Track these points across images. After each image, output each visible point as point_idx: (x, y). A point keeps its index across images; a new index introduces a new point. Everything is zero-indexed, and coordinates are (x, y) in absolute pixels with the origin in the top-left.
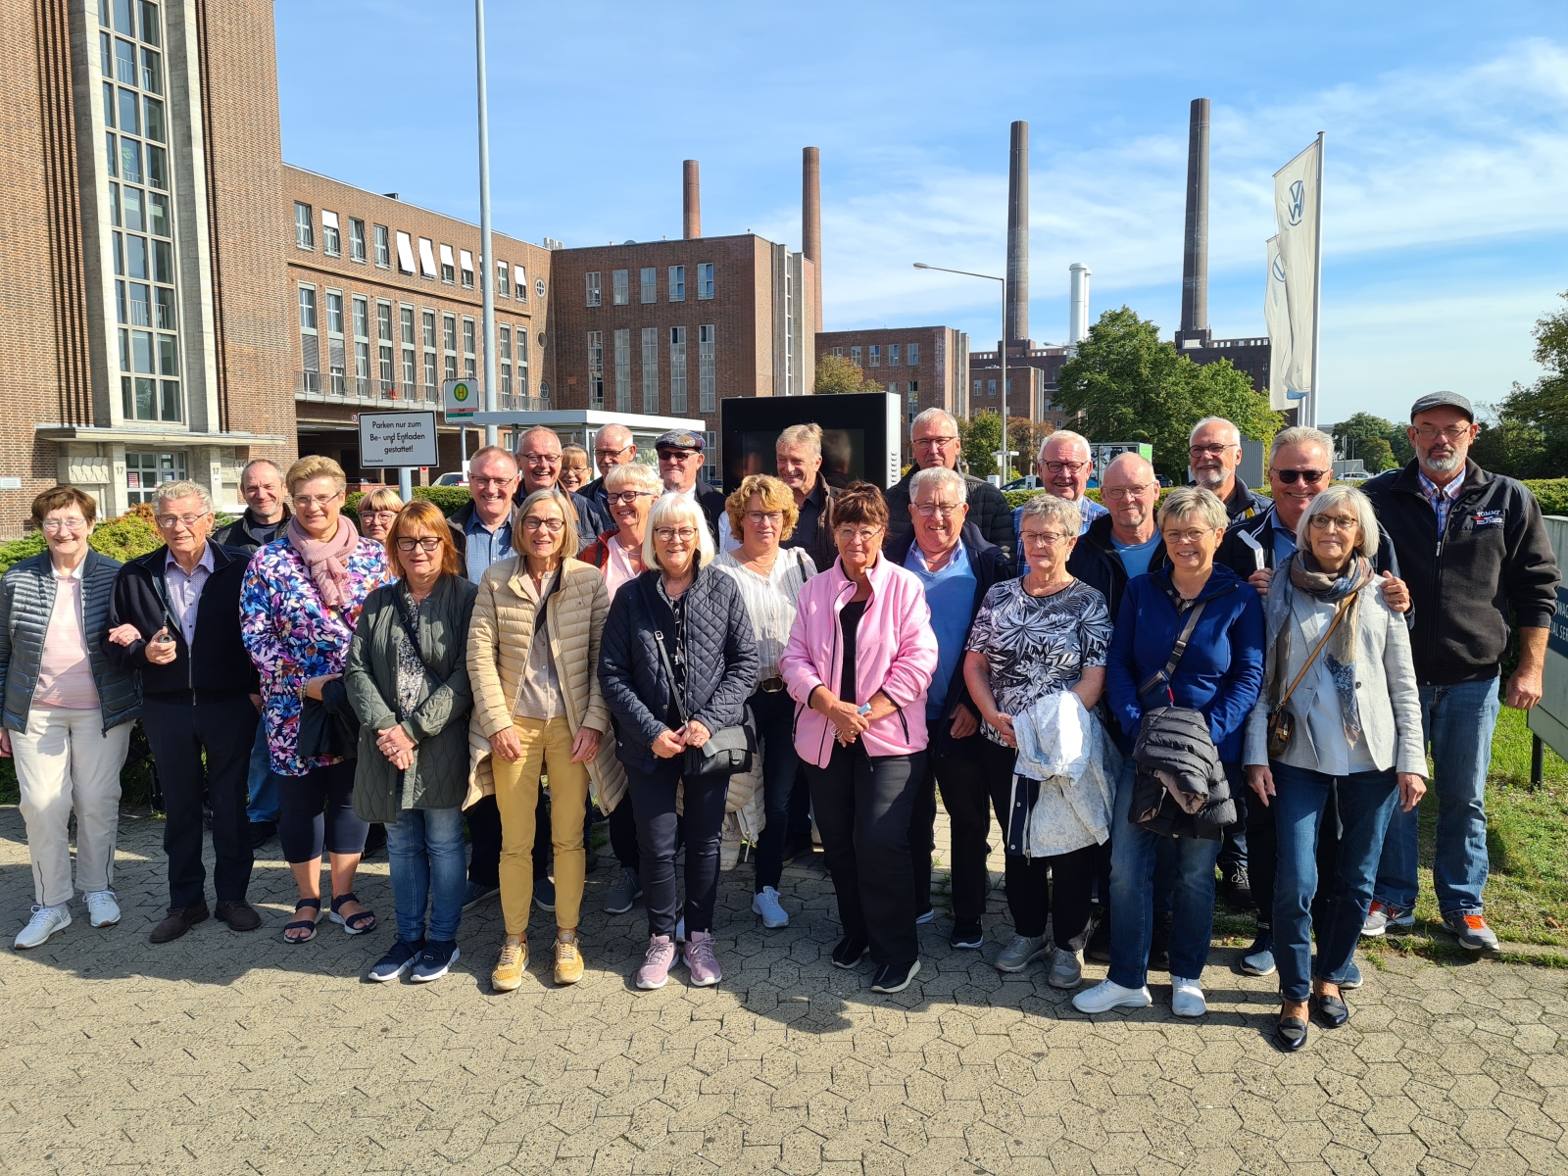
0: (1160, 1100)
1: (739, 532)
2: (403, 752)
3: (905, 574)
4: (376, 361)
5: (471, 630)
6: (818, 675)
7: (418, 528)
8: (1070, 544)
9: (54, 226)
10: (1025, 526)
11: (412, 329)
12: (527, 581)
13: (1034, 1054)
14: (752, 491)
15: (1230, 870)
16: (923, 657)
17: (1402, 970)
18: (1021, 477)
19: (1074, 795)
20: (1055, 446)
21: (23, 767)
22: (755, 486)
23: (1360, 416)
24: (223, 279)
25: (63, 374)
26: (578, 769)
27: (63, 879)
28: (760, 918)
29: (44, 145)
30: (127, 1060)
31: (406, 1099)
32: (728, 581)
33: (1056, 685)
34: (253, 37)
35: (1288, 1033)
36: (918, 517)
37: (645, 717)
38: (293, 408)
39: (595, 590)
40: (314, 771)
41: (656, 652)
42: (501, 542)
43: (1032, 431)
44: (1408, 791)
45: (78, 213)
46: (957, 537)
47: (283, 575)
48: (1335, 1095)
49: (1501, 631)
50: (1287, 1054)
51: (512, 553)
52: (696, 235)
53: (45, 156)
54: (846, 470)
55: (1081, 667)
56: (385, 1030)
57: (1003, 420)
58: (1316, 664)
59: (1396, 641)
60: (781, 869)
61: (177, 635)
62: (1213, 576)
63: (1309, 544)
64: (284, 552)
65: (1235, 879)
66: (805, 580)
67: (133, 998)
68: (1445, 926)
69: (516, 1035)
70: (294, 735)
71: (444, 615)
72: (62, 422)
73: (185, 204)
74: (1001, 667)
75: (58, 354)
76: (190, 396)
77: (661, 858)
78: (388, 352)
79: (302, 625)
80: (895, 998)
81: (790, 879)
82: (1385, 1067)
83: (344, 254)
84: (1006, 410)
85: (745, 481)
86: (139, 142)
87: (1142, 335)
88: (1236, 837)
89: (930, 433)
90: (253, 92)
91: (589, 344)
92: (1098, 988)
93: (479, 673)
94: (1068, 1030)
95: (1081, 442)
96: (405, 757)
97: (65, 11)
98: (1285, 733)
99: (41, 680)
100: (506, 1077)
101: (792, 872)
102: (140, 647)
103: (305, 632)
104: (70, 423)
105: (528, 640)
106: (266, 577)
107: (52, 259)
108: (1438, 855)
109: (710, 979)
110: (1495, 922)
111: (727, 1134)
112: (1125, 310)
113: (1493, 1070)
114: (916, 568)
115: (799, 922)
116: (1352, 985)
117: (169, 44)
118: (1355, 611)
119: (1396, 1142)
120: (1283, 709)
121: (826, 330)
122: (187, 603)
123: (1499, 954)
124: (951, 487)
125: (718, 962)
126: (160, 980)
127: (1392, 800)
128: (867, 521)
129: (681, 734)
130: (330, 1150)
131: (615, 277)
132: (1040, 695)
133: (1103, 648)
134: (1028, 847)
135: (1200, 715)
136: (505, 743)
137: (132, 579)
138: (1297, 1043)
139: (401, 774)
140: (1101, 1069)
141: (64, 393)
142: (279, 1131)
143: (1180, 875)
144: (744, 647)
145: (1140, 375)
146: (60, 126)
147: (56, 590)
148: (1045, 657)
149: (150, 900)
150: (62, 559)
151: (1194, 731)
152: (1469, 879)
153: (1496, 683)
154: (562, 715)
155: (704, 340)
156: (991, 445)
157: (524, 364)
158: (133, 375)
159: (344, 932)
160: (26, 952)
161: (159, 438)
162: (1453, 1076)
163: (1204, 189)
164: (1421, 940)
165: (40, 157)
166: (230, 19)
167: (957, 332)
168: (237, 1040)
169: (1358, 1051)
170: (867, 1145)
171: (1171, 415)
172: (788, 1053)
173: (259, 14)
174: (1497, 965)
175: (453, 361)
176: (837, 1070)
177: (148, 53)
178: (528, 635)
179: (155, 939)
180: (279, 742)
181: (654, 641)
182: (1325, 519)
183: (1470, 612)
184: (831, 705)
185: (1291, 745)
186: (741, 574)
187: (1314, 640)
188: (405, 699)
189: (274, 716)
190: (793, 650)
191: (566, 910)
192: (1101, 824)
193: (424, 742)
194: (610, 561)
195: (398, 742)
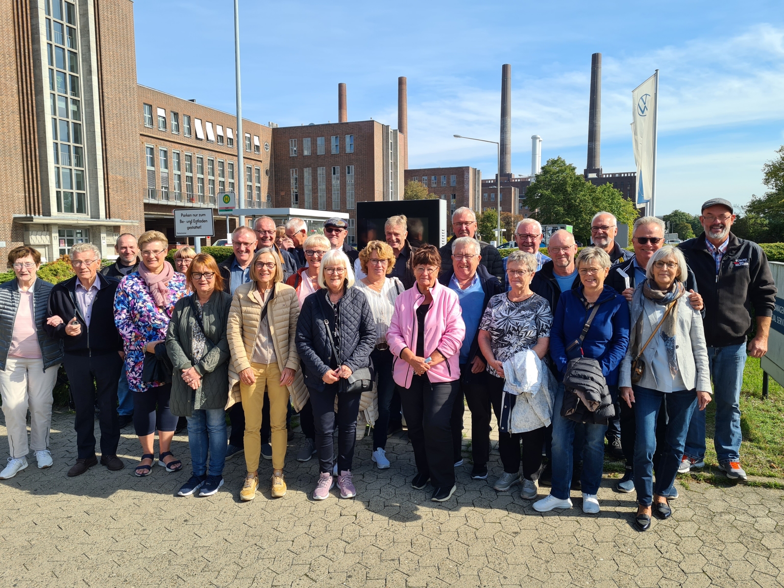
0: (577, 556)
1: (365, 269)
2: (195, 380)
3: (449, 291)
4: (184, 183)
5: (229, 319)
6: (405, 342)
7: (202, 268)
8: (532, 276)
9: (22, 115)
10: (509, 267)
11: (202, 168)
12: (257, 294)
13: (513, 533)
14: (372, 249)
15: (612, 439)
16: (458, 333)
17: (698, 490)
18: (507, 242)
19: (534, 402)
20: (524, 227)
21: (3, 388)
22: (374, 246)
23: (676, 211)
24: (107, 142)
25: (27, 190)
26: (284, 389)
27: (23, 444)
28: (376, 464)
29: (18, 74)
30: (55, 536)
31: (196, 556)
32: (361, 295)
33: (524, 347)
34: (122, 21)
35: (641, 522)
36: (455, 261)
37: (319, 363)
38: (142, 207)
39: (292, 299)
40: (150, 389)
41: (325, 330)
42: (247, 274)
43: (512, 219)
44: (702, 399)
45: (34, 109)
46: (474, 272)
47: (136, 290)
48: (665, 553)
49: (748, 319)
50: (641, 533)
52: (344, 121)
53: (18, 80)
54: (421, 238)
55: (537, 337)
56: (186, 521)
57: (498, 214)
58: (656, 336)
59: (696, 325)
60: (386, 439)
62: (604, 292)
63: (653, 276)
64: (136, 279)
65: (614, 444)
66: (399, 294)
67: (59, 505)
68: (720, 467)
69: (252, 523)
70: (140, 371)
71: (215, 311)
72: (26, 214)
73: (88, 104)
74: (497, 338)
75: (24, 179)
76: (90, 200)
77: (326, 434)
78: (190, 179)
79: (145, 316)
80: (443, 504)
81: (391, 444)
82: (690, 539)
83: (168, 130)
84: (500, 208)
85: (369, 243)
86: (65, 74)
87: (568, 171)
88: (615, 423)
89: (462, 220)
90: (122, 49)
91: (291, 175)
92: (546, 499)
93: (233, 341)
94: (531, 520)
95: (537, 225)
96: (196, 383)
97: (28, 8)
98: (640, 371)
99: (12, 344)
100: (247, 545)
101: (392, 441)
102: (63, 327)
103: (147, 319)
104: (30, 214)
105: (257, 324)
106: (127, 291)
107: (21, 132)
108: (716, 431)
109: (350, 495)
110: (745, 465)
111: (358, 573)
112: (559, 158)
113: (744, 541)
114: (454, 287)
115: (395, 466)
116: (673, 497)
117: (80, 24)
118: (676, 310)
119: (696, 577)
120: (639, 359)
121: (409, 168)
122: (87, 305)
123: (747, 482)
124: (472, 246)
125: (354, 486)
126: (73, 496)
127: (694, 405)
128: (431, 264)
129: (337, 372)
130: (157, 582)
131: (304, 142)
132: (516, 352)
133: (548, 328)
135: (597, 362)
136: (246, 376)
137: (59, 293)
138: (645, 527)
139: (194, 391)
140: (547, 540)
141: (27, 199)
142: (132, 570)
143: (586, 442)
144: (369, 328)
145: (567, 191)
146: (25, 65)
147: (20, 298)
148: (519, 333)
149: (68, 455)
150: (23, 283)
151: (594, 370)
152: (733, 443)
153: (745, 345)
154: (275, 362)
155: (349, 173)
156: (492, 226)
157: (258, 185)
158: (62, 190)
159: (166, 471)
160: (5, 481)
161: (75, 222)
162: (724, 543)
163: (599, 98)
164: (707, 475)
165: (15, 81)
166: (111, 12)
167: (475, 169)
168: (111, 526)
169: (676, 531)
170: (429, 579)
171: (582, 211)
172: (389, 532)
173: (126, 9)
174: (746, 487)
175: (223, 183)
176: (414, 541)
177: (70, 29)
178: (257, 321)
179: (71, 474)
180: (133, 375)
181: (324, 325)
182: (661, 263)
183: (733, 310)
184: (411, 358)
185: (643, 377)
186: (367, 291)
187: (655, 324)
188: (196, 354)
189: (130, 361)
190: (392, 331)
191: (278, 460)
192: (547, 416)
193: (205, 375)
194: (302, 283)
195: (192, 375)
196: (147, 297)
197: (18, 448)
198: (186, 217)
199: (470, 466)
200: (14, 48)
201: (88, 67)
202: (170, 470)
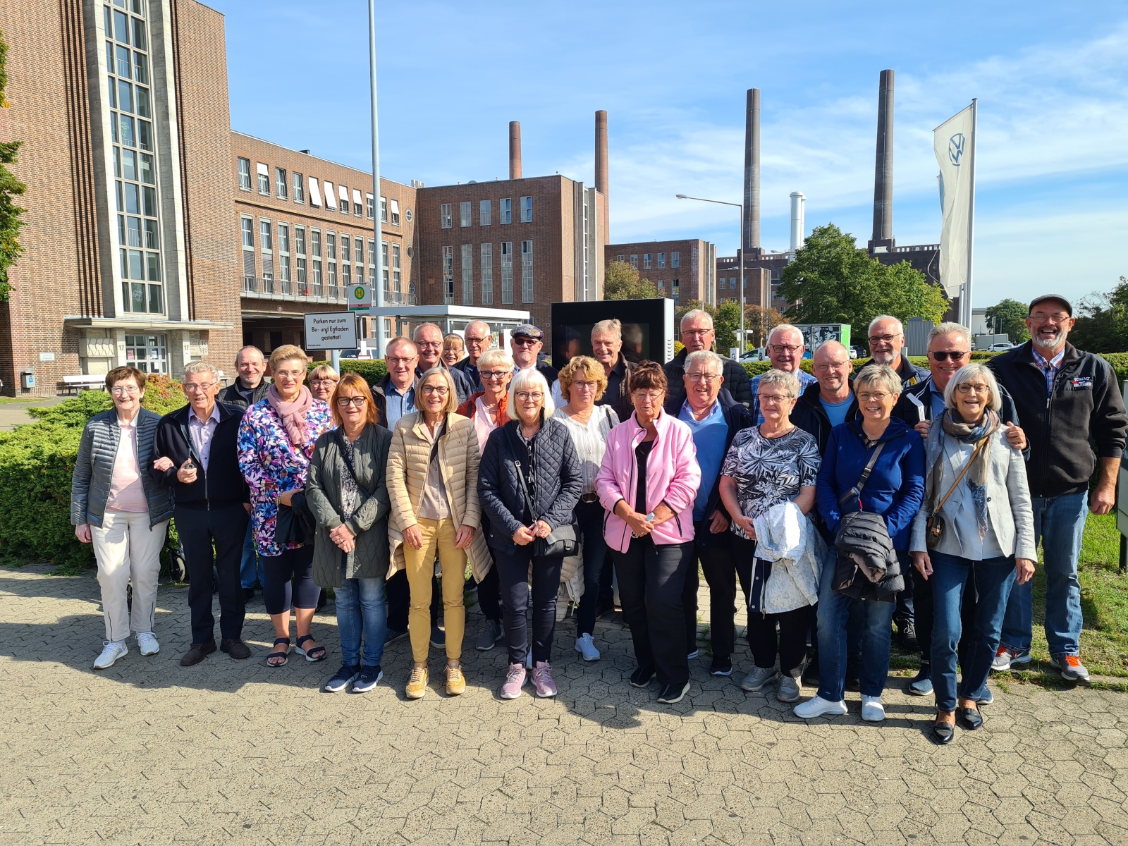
0: (853, 773)
1: (567, 394)
2: (347, 540)
3: (679, 423)
4: (295, 269)
5: (389, 460)
6: (621, 492)
7: (351, 391)
8: (792, 403)
9: (75, 178)
10: (761, 391)
11: (319, 246)
12: (424, 427)
13: (768, 744)
14: (577, 367)
15: (902, 625)
16: (692, 479)
17: (1021, 693)
18: (754, 349)
19: (795, 572)
20: (779, 335)
21: (100, 550)
22: (579, 364)
23: (1006, 301)
24: (191, 213)
25: (83, 280)
26: (459, 553)
27: (124, 624)
28: (581, 654)
29: (69, 121)
30: (175, 739)
31: (357, 765)
32: (563, 428)
33: (783, 498)
34: (210, 42)
35: (940, 732)
36: (689, 383)
37: (509, 517)
38: (239, 303)
39: (469, 434)
40: (285, 552)
41: (516, 474)
42: (408, 401)
43: (762, 315)
44: (1022, 571)
45: (92, 168)
46: (715, 398)
47: (265, 424)
48: (972, 772)
49: (1090, 460)
50: (940, 746)
51: (414, 410)
52: (518, 177)
53: (69, 129)
55: (800, 486)
56: (339, 722)
57: (741, 307)
58: (961, 484)
59: (1016, 470)
60: (594, 622)
61: (197, 464)
62: (890, 425)
63: (955, 405)
64: (265, 409)
65: (906, 631)
66: (611, 427)
67: (175, 701)
68: (1052, 663)
69: (424, 726)
70: (273, 529)
71: (369, 449)
72: (82, 314)
73: (165, 160)
74: (745, 486)
75: (79, 267)
76: (168, 295)
77: (518, 612)
78: (303, 262)
79: (277, 457)
80: (673, 707)
81: (599, 629)
82: (1006, 755)
83: (272, 194)
84: (743, 300)
85: (573, 360)
86: (133, 118)
87: (843, 244)
88: (907, 602)
89: (694, 327)
90: (210, 82)
91: (444, 255)
92: (811, 701)
93: (395, 489)
94: (790, 729)
95: (797, 332)
96: (349, 544)
97: (82, 27)
98: (938, 531)
99: (111, 494)
100: (420, 752)
101: (601, 625)
102: (174, 471)
103: (280, 462)
104: (88, 314)
105: (426, 467)
106: (254, 426)
107: (74, 201)
108: (1048, 613)
109: (549, 693)
110: (1087, 662)
111: (566, 789)
112: (831, 226)
113: (1081, 758)
114: (686, 418)
115: (608, 657)
116: (986, 702)
117: (152, 49)
118: (987, 449)
119: (1012, 802)
120: (936, 515)
121: (612, 243)
122: (203, 443)
124: (713, 364)
125: (555, 681)
126: (190, 690)
127: (1012, 576)
128: (654, 387)
129: (532, 529)
130: (312, 795)
131: (462, 207)
132: (772, 505)
133: (815, 473)
134: (763, 607)
135: (880, 517)
136: (413, 535)
137: (168, 426)
138: (946, 739)
139: (345, 555)
140: (813, 753)
141: (83, 294)
142: (278, 782)
143: (867, 627)
144: (574, 472)
145: (842, 273)
146: (79, 108)
147: (120, 434)
148: (775, 479)
149: (177, 639)
150: (123, 413)
151: (877, 528)
152: (1070, 628)
153: (1087, 494)
154: (450, 518)
155: (525, 251)
156: (732, 325)
157: (397, 270)
158: (130, 281)
159: (306, 660)
161: (148, 325)
162: (1053, 760)
163: (890, 135)
164: (1035, 674)
165: (66, 130)
166: (194, 30)
167: (708, 243)
168: (244, 727)
169: (989, 745)
170: (659, 798)
171: (865, 303)
172: (604, 741)
173: (215, 26)
174: (1087, 690)
175: (348, 268)
176: (636, 752)
177: (139, 55)
178: (425, 463)
179: (186, 663)
180: (263, 534)
181: (515, 467)
182: (967, 387)
183: (1070, 446)
184: (628, 514)
185: (943, 539)
186: (570, 423)
187: (959, 469)
188: (346, 507)
189: (260, 516)
190: (604, 475)
191: (454, 645)
192: (813, 591)
193: (359, 534)
194: (477, 414)
195: (344, 535)
196: (279, 433)
197: (116, 629)
198: (320, 324)
199: (707, 658)
200: (63, 84)
201: (164, 109)
202: (311, 660)
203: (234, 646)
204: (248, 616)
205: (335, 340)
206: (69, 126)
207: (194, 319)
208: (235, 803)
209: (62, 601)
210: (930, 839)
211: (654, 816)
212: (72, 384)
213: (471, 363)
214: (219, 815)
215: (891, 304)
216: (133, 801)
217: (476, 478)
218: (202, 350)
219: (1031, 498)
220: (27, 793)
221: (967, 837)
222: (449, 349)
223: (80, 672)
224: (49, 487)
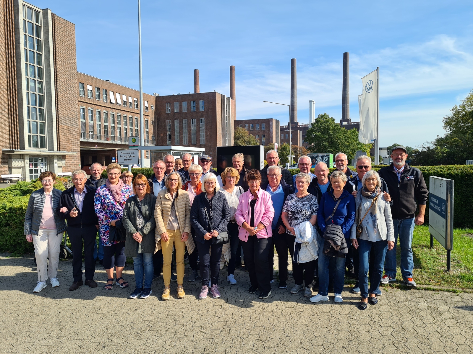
0: (331, 321)
1: (224, 182)
3: (266, 193)
4: (103, 129)
5: (156, 207)
6: (245, 219)
7: (140, 181)
8: (308, 185)
9: (9, 91)
10: (296, 180)
11: (114, 120)
12: (169, 195)
13: (300, 312)
14: (228, 171)
15: (350, 268)
16: (271, 213)
17: (392, 292)
18: (295, 163)
19: (310, 247)
20: (302, 159)
21: (36, 245)
22: (229, 170)
24: (59, 106)
25: (11, 134)
26: (183, 243)
27: (45, 274)
28: (229, 282)
30: (71, 317)
31: (145, 324)
32: (223, 195)
33: (305, 220)
34: (69, 35)
35: (362, 305)
36: (269, 178)
37: (202, 229)
38: (79, 144)
39: (186, 197)
40: (113, 245)
41: (205, 213)
42: (162, 184)
43: (299, 149)
44: (390, 245)
45: (16, 87)
46: (279, 183)
47: (105, 194)
48: (373, 319)
49: (414, 206)
51: (165, 188)
52: (198, 92)
53: (7, 70)
54: (250, 164)
55: (311, 215)
56: (136, 309)
57: (290, 146)
58: (368, 214)
59: (387, 209)
60: (234, 270)
61: (78, 209)
62: (343, 193)
63: (366, 185)
64: (105, 188)
65: (351, 270)
66: (241, 194)
67: (69, 304)
68: (403, 281)
69: (170, 310)
70: (108, 235)
71: (148, 204)
72: (10, 149)
73: (48, 84)
74: (291, 215)
75: (9, 128)
76: (48, 140)
77: (206, 265)
78: (107, 127)
79: (110, 207)
82: (385, 313)
83: (94, 98)
84: (291, 143)
85: (226, 169)
86: (35, 66)
87: (330, 121)
88: (351, 259)
89: (271, 156)
90: (68, 52)
91: (167, 124)
92: (316, 296)
93: (158, 218)
94: (308, 306)
95: (309, 158)
96: (140, 239)
97: (14, 28)
98: (360, 231)
99: (42, 222)
100: (169, 319)
101: (237, 271)
102: (68, 213)
103: (111, 209)
104: (13, 148)
105: (170, 210)
106: (101, 195)
107: (8, 100)
108: (402, 262)
109: (218, 296)
111: (225, 330)
112: (325, 114)
113: (411, 313)
114: (269, 191)
115: (240, 284)
116: (379, 295)
117: (44, 38)
118: (377, 201)
119: (386, 328)
120: (360, 225)
121: (237, 120)
122: (80, 201)
123: (416, 287)
124: (277, 170)
125: (219, 292)
126: (74, 299)
127: (387, 248)
128: (257, 179)
129: (211, 234)
130: (128, 335)
131: (175, 104)
132: (301, 222)
133: (317, 210)
134: (298, 261)
135: (340, 227)
136: (165, 236)
137: (65, 195)
138: (364, 308)
139: (138, 243)
140: (317, 314)
141: (11, 140)
142: (114, 331)
143: (336, 267)
144: (227, 211)
145: (330, 133)
146: (11, 61)
147: (45, 198)
148: (302, 213)
149: (66, 281)
150: (47, 190)
151: (338, 230)
152: (409, 268)
153: (414, 218)
154: (179, 229)
155: (201, 123)
156: (287, 153)
157: (147, 130)
158: (31, 134)
159: (120, 287)
160: (37, 294)
161: (39, 153)
162: (402, 314)
163: (348, 78)
164: (397, 284)
165: (5, 71)
166: (62, 30)
167: (276, 120)
168: (98, 312)
169: (379, 310)
170: (260, 331)
171: (339, 145)
172: (239, 313)
173: (71, 29)
174: (416, 290)
175: (126, 129)
176: (251, 316)
177: (38, 40)
178: (170, 208)
179: (70, 290)
180: (104, 237)
181: (204, 210)
182: (369, 179)
183: (407, 201)
184: (248, 227)
185: (362, 234)
186: (225, 193)
187: (367, 208)
188: (139, 225)
189: (103, 230)
190: (238, 212)
191: (180, 280)
192: (316, 254)
193: (144, 236)
194: (188, 189)
195: (138, 236)
196: (110, 197)
197: (42, 276)
198: (124, 154)
199: (278, 282)
200: (5, 52)
201: (48, 62)
202: (123, 287)
203: (90, 282)
204: (96, 271)
205: (129, 161)
206: (7, 69)
207: (59, 150)
208: (98, 339)
209: (16, 267)
210: (357, 341)
211: (258, 338)
212: (5, 178)
213: (184, 170)
214: (92, 343)
215: (350, 145)
216: (57, 340)
217: (189, 214)
218: (63, 164)
219: (393, 219)
220: (14, 338)
221: (370, 340)
222: (177, 165)
223: (28, 294)
224: (9, 221)
